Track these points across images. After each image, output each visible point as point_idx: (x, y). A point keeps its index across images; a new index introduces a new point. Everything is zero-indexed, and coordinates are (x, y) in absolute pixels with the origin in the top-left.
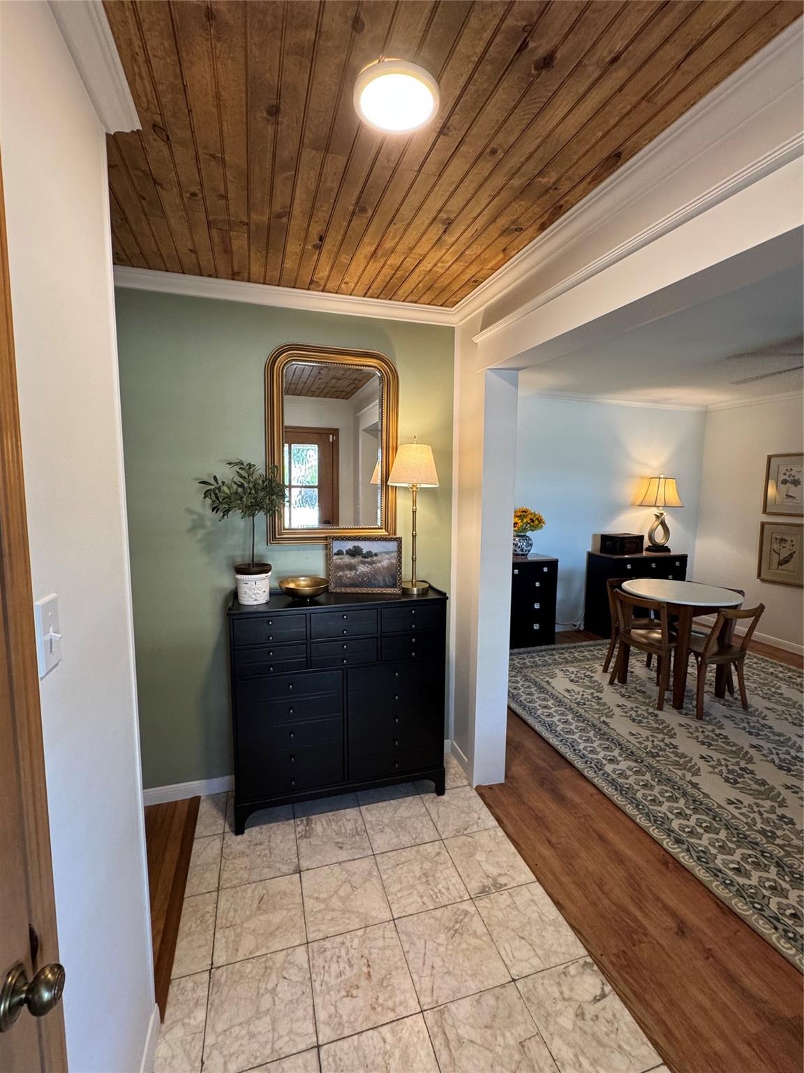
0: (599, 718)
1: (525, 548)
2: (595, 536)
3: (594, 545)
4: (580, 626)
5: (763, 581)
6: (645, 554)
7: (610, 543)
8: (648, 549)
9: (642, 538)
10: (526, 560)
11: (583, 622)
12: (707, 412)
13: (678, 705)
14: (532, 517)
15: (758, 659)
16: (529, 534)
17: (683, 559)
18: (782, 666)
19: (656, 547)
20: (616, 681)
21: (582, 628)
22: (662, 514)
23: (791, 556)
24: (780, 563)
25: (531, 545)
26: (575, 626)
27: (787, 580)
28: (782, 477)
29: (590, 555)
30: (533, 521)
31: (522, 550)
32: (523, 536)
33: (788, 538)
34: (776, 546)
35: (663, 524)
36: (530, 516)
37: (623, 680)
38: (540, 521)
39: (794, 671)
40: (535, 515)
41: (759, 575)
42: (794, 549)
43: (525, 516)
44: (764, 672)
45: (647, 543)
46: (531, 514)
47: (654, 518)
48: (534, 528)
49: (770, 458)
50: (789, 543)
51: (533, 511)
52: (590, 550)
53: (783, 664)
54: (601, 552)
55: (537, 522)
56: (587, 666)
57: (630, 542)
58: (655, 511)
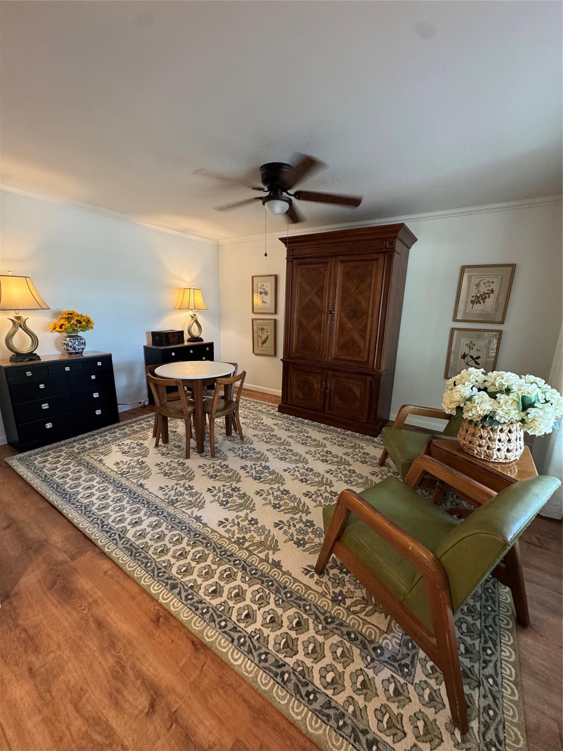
0: (137, 482)
1: (77, 347)
2: (148, 333)
3: (148, 340)
4: (144, 402)
5: (256, 354)
6: (186, 343)
7: (159, 338)
8: (189, 341)
9: (182, 333)
10: (81, 357)
11: (147, 399)
12: (218, 246)
13: (200, 450)
14: (79, 319)
15: (254, 402)
16: (80, 334)
17: (211, 345)
18: (265, 404)
19: (194, 339)
20: (160, 443)
21: (147, 403)
22: (195, 315)
23: (267, 338)
24: (263, 343)
25: (84, 344)
26: (141, 403)
27: (266, 353)
28: (260, 290)
29: (146, 349)
30: (80, 323)
31: (74, 348)
32: (73, 336)
33: (265, 328)
34: (260, 333)
35: (196, 321)
36: (76, 318)
37: (166, 441)
38: (88, 321)
39: (271, 406)
40: (82, 316)
41: (253, 351)
42: (268, 334)
43: (72, 318)
44: (256, 410)
45: (186, 336)
46: (78, 316)
47: (190, 317)
48: (84, 329)
49: (253, 278)
50: (265, 331)
51: (80, 313)
52: (145, 344)
53: (266, 403)
54: (153, 345)
55: (84, 323)
56: (141, 436)
57: (174, 336)
58: (191, 313)
